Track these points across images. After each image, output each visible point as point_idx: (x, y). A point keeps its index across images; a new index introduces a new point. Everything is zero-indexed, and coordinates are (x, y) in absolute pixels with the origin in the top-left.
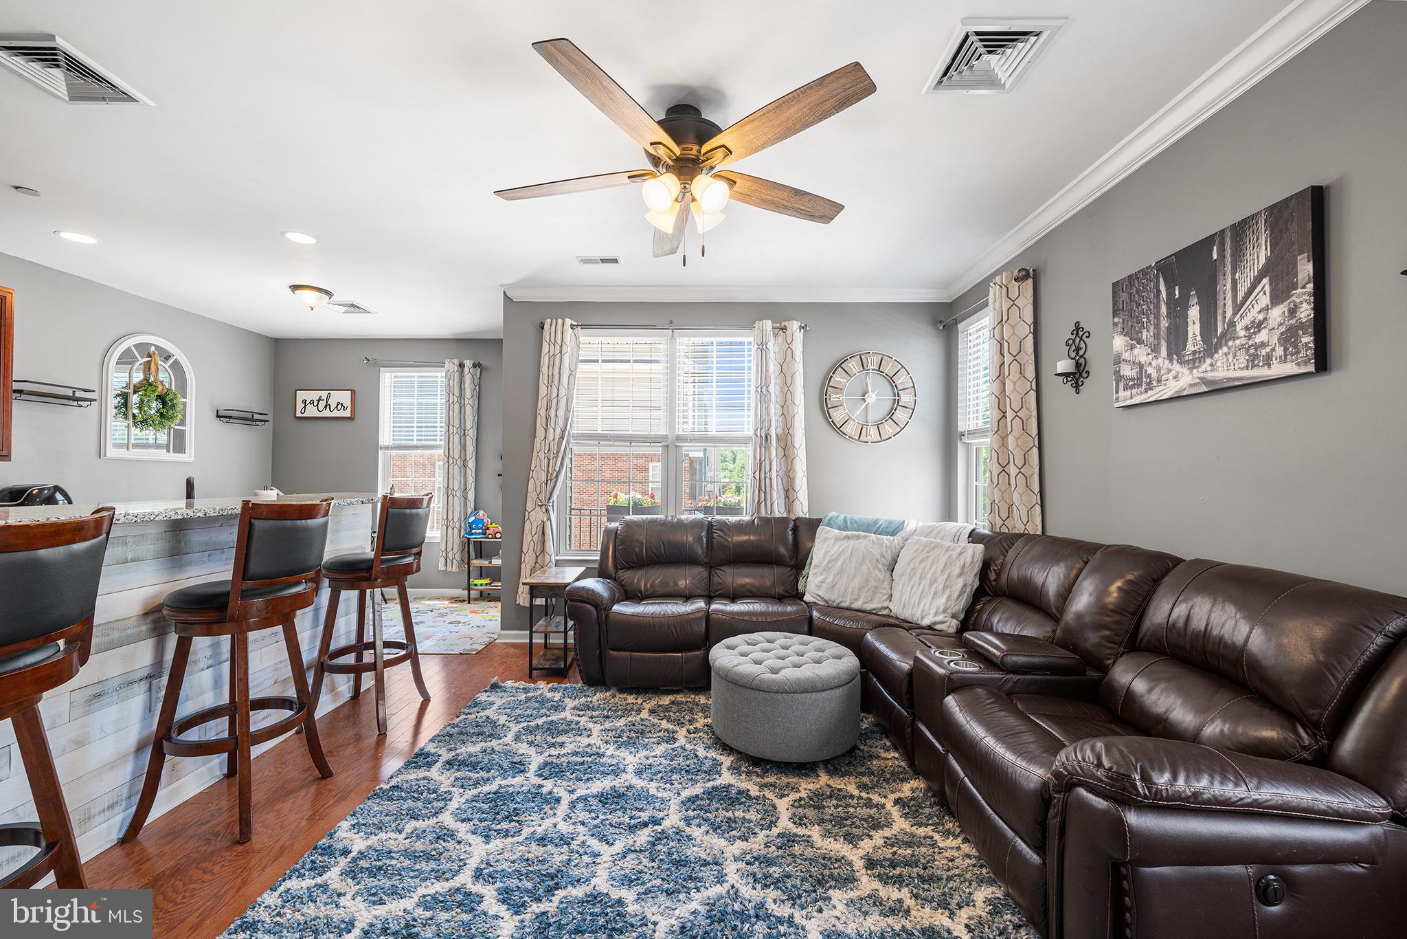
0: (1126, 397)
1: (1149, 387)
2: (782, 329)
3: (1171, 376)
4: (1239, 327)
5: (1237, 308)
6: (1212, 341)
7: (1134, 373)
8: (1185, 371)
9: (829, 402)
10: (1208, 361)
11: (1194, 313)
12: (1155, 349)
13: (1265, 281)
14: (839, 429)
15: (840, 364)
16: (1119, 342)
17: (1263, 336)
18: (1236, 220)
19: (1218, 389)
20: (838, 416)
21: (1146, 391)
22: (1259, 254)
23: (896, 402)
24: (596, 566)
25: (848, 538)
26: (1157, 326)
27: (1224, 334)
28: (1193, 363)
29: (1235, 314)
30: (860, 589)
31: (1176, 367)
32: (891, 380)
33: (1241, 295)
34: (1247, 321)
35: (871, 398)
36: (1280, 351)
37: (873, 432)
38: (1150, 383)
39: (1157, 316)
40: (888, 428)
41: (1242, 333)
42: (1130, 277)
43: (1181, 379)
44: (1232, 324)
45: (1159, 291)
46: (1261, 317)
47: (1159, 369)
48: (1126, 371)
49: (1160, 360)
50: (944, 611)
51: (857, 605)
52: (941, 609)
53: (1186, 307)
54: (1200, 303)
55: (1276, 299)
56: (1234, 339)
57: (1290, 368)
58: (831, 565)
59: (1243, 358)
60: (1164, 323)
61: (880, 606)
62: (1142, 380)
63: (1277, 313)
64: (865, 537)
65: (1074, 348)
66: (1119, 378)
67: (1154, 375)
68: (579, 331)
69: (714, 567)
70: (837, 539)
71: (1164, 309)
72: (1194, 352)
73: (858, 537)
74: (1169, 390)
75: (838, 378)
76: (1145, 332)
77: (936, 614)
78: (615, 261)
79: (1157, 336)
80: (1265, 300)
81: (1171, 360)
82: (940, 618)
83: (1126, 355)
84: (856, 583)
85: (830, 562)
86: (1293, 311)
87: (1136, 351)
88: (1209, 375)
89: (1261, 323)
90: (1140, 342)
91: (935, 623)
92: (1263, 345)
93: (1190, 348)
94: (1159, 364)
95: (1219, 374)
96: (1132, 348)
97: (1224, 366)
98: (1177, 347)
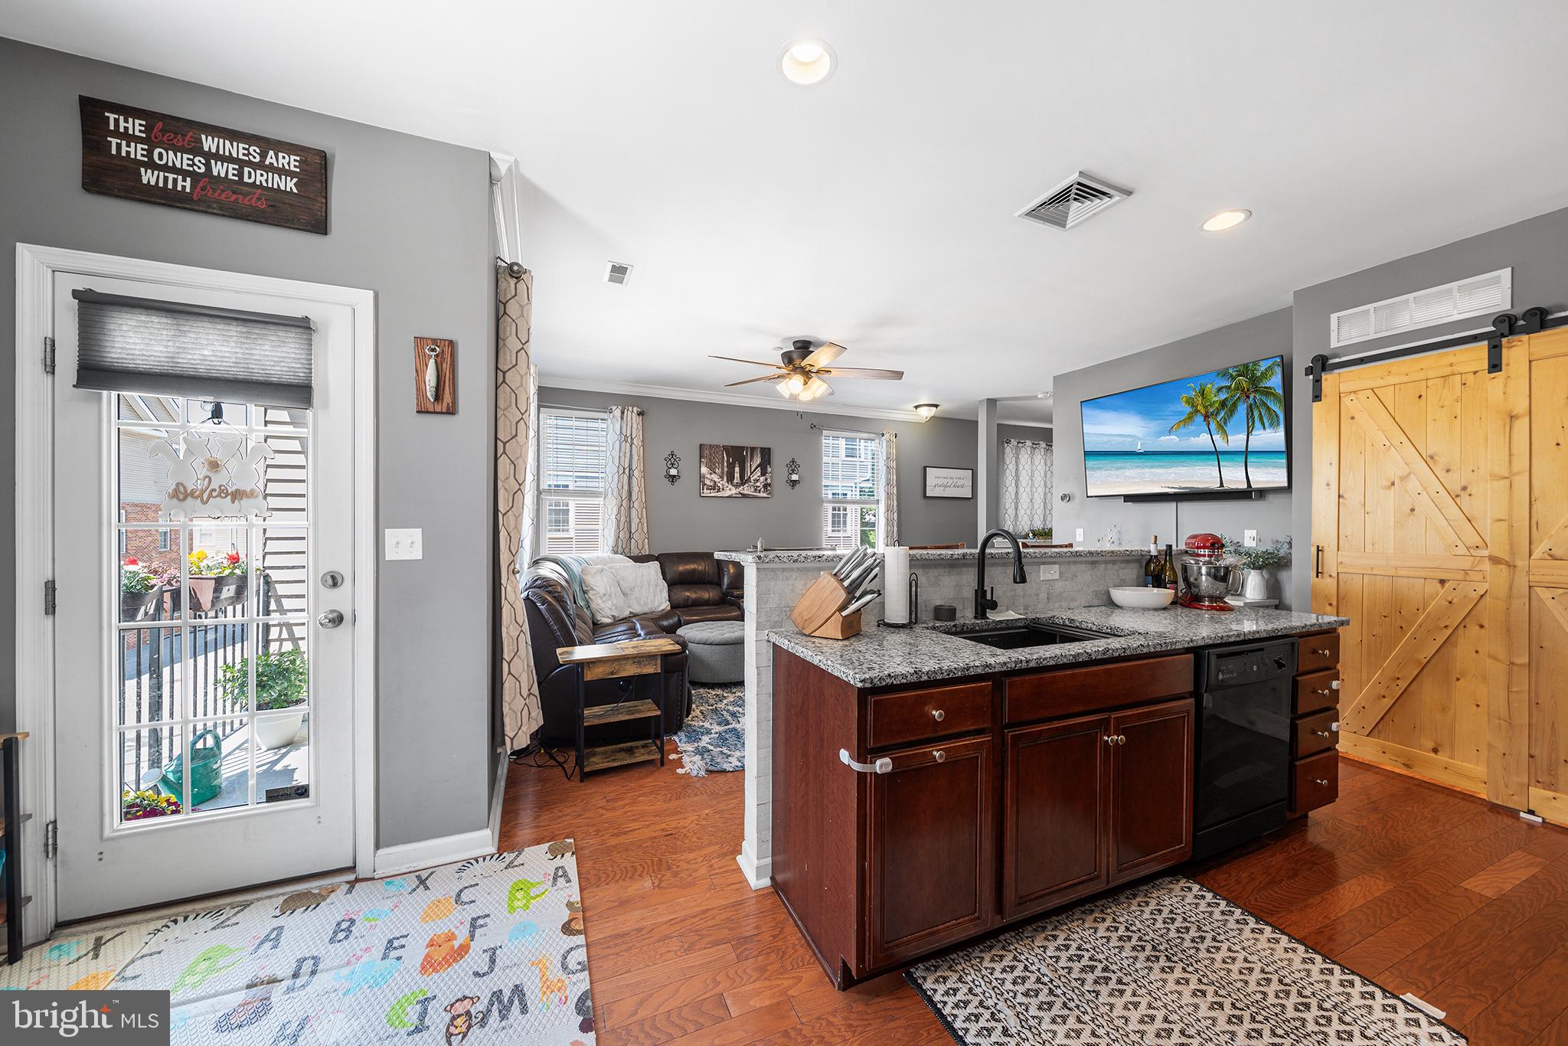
0: (706, 492)
1: (719, 491)
3: (728, 489)
4: (751, 479)
5: (751, 473)
6: (743, 481)
7: (712, 484)
8: (733, 488)
10: (741, 487)
11: (737, 469)
12: (722, 477)
13: (759, 468)
16: (704, 470)
17: (758, 484)
18: (752, 446)
19: (744, 496)
21: (717, 492)
22: (758, 460)
26: (723, 469)
27: (747, 480)
28: (737, 486)
29: (750, 475)
31: (730, 486)
33: (752, 469)
34: (754, 478)
36: (763, 490)
38: (719, 489)
39: (723, 465)
41: (752, 481)
42: (710, 445)
43: (734, 491)
44: (750, 477)
45: (723, 457)
46: (758, 478)
47: (723, 485)
48: (708, 482)
53: (734, 467)
54: (739, 466)
55: (763, 474)
56: (750, 482)
57: (765, 495)
59: (753, 489)
60: (726, 469)
62: (715, 487)
63: (762, 479)
66: (704, 484)
67: (721, 487)
71: (725, 464)
72: (737, 483)
74: (727, 493)
76: (717, 470)
79: (722, 472)
80: (759, 474)
81: (728, 483)
83: (708, 476)
86: (766, 480)
87: (713, 476)
88: (742, 492)
89: (757, 480)
90: (715, 473)
92: (758, 487)
93: (735, 481)
94: (723, 483)
95: (745, 492)
96: (711, 474)
97: (747, 490)
98: (730, 479)
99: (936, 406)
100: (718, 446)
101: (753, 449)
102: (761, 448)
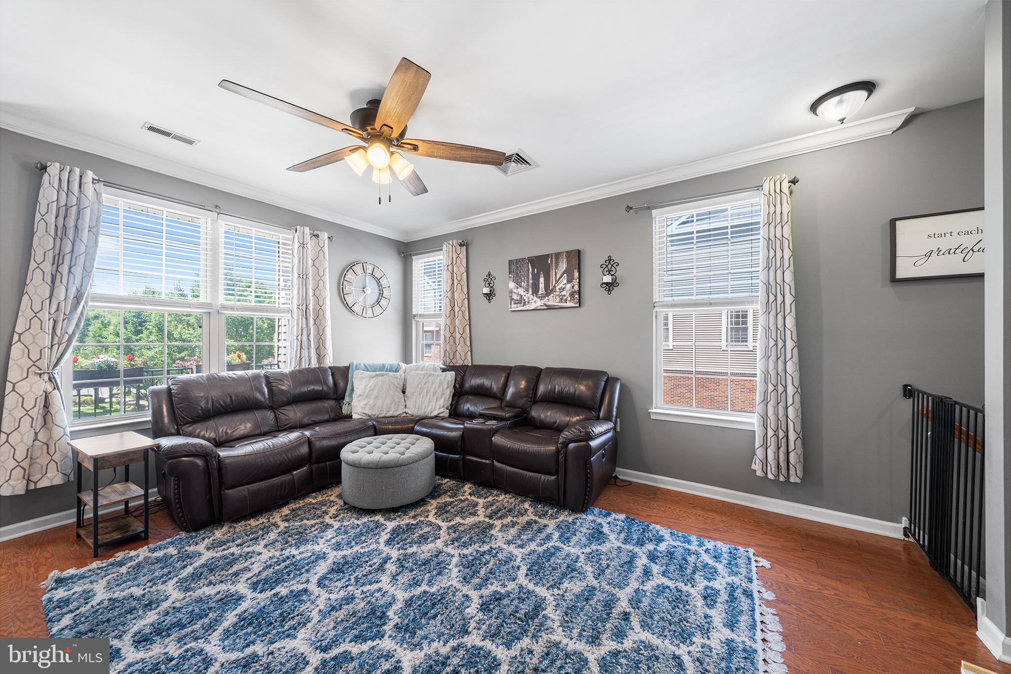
0: (514, 307)
1: (525, 304)
2: (315, 236)
3: (533, 301)
4: (557, 288)
5: (557, 282)
6: (548, 292)
7: (518, 298)
8: (538, 300)
9: (344, 290)
10: (547, 298)
11: (542, 280)
12: (527, 290)
13: (565, 275)
14: (350, 308)
15: (351, 266)
16: (512, 285)
17: (564, 293)
18: (557, 252)
19: (550, 308)
20: (350, 300)
21: (523, 306)
22: (563, 266)
23: (381, 294)
24: (150, 426)
25: (377, 375)
26: (528, 282)
27: (552, 290)
28: (542, 297)
29: (556, 284)
30: (391, 404)
31: (535, 298)
32: (378, 281)
33: (558, 278)
34: (560, 286)
35: (368, 291)
36: (569, 299)
37: (370, 311)
38: (525, 303)
39: (528, 278)
40: (377, 309)
41: (558, 290)
42: (517, 260)
43: (538, 303)
44: (555, 287)
45: (529, 269)
46: (564, 286)
47: (528, 298)
48: (515, 297)
49: (529, 295)
50: (443, 407)
51: (388, 415)
52: (442, 406)
53: (539, 278)
54: (544, 277)
55: (569, 281)
56: (556, 292)
57: (572, 304)
58: (370, 393)
59: (558, 299)
60: (531, 281)
61: (402, 412)
62: (521, 301)
63: (569, 286)
64: (386, 374)
65: (487, 282)
66: (512, 299)
67: (527, 300)
68: (101, 187)
69: (276, 409)
70: (371, 377)
71: (530, 276)
72: (542, 294)
73: (383, 375)
74: (533, 306)
75: (350, 275)
76: (523, 283)
77: (439, 408)
78: (190, 142)
79: (528, 285)
80: (565, 281)
81: (533, 296)
82: (442, 410)
83: (515, 291)
84: (388, 400)
85: (370, 391)
86: (573, 287)
87: (519, 290)
88: (547, 303)
89: (564, 288)
90: (521, 286)
91: (439, 414)
92: (564, 296)
93: (540, 292)
94: (528, 296)
95: (551, 303)
96: (517, 288)
97: (552, 301)
98: (535, 291)
99: (869, 86)
100: (523, 260)
101: (558, 255)
102: (567, 252)
